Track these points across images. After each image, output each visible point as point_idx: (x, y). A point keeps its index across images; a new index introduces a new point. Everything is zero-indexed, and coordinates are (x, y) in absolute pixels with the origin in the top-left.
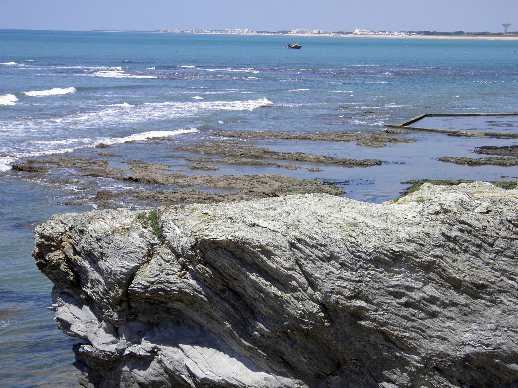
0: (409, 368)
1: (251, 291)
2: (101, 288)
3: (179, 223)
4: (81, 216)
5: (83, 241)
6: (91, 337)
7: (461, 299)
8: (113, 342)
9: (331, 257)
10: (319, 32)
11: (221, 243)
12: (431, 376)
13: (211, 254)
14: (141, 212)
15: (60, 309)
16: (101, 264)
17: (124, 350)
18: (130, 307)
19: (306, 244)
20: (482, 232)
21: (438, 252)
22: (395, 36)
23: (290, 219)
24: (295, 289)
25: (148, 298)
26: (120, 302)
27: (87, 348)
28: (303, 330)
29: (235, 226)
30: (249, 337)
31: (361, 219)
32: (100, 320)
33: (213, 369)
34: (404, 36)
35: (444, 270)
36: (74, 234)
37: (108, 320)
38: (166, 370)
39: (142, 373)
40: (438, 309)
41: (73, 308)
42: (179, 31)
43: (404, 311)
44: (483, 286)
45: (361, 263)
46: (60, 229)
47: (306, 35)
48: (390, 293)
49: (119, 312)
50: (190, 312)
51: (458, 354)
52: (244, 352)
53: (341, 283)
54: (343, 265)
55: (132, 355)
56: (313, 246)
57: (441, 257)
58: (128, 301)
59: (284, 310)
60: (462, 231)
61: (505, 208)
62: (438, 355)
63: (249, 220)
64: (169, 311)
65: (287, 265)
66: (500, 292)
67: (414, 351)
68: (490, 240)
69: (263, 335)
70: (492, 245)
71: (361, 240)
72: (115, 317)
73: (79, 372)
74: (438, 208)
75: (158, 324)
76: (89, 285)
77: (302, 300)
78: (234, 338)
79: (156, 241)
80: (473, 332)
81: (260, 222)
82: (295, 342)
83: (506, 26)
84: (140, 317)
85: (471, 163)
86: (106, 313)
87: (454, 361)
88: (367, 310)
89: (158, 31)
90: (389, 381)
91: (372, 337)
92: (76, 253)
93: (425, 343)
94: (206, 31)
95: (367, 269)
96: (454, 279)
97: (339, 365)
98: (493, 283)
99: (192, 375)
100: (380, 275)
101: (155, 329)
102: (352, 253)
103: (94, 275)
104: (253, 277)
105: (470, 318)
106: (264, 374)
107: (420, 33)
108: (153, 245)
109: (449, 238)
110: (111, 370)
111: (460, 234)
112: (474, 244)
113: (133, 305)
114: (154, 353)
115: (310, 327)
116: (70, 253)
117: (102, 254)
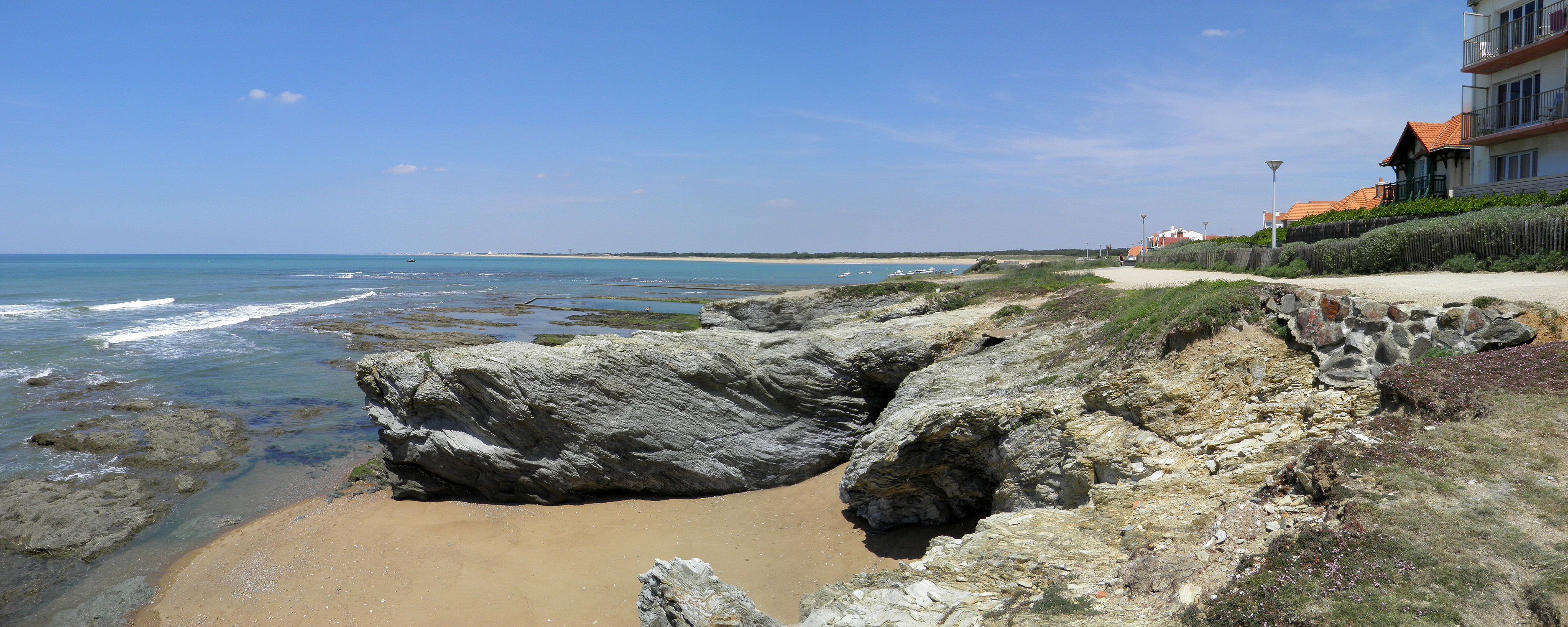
0: (580, 442)
1: (487, 399)
2: (396, 397)
3: (442, 359)
4: (383, 355)
5: (385, 370)
6: (390, 425)
7: (610, 401)
8: (403, 428)
9: (536, 378)
11: (470, 370)
12: (592, 446)
13: (463, 377)
14: (419, 353)
15: (371, 409)
16: (397, 383)
17: (410, 433)
18: (413, 408)
19: (521, 371)
20: (622, 363)
21: (597, 374)
23: (510, 356)
24: (514, 397)
25: (425, 403)
26: (408, 405)
27: (389, 431)
28: (518, 421)
29: (478, 361)
30: (485, 425)
31: (550, 356)
32: (395, 416)
33: (464, 444)
34: (516, 255)
35: (601, 385)
36: (380, 366)
37: (400, 416)
38: (436, 444)
39: (421, 446)
40: (597, 408)
41: (379, 408)
43: (578, 409)
44: (623, 394)
45: (553, 382)
46: (371, 363)
48: (570, 399)
49: (407, 411)
50: (449, 411)
51: (608, 433)
52: (482, 434)
53: (541, 393)
54: (542, 383)
55: (415, 436)
56: (524, 372)
57: (599, 378)
58: (412, 405)
59: (507, 409)
60: (610, 362)
61: (634, 349)
62: (597, 434)
63: (486, 357)
64: (436, 410)
65: (510, 384)
66: (632, 397)
67: (583, 432)
68: (626, 367)
69: (494, 424)
70: (627, 370)
71: (553, 368)
72: (405, 414)
73: (382, 446)
74: (595, 349)
75: (429, 418)
76: (389, 395)
77: (518, 404)
78: (476, 426)
79: (428, 370)
80: (617, 420)
81: (492, 358)
82: (513, 428)
84: (419, 414)
85: (567, 324)
86: (400, 411)
87: (606, 438)
88: (556, 409)
90: (567, 449)
91: (558, 425)
92: (381, 376)
93: (589, 427)
95: (556, 385)
96: (606, 390)
97: (537, 441)
98: (628, 392)
99: (451, 447)
100: (564, 388)
101: (428, 421)
102: (547, 375)
103: (392, 389)
104: (489, 390)
105: (615, 412)
106: (493, 446)
108: (427, 372)
109: (603, 366)
110: (401, 444)
111: (609, 364)
112: (617, 370)
113: (415, 407)
114: (428, 434)
115: (523, 419)
116: (378, 377)
117: (398, 377)
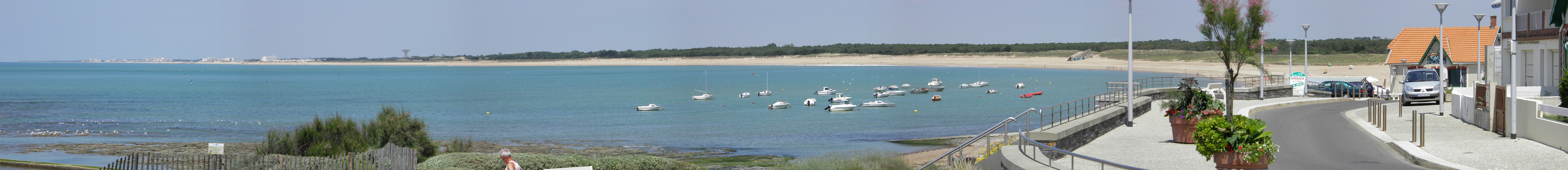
10: (231, 60)
22: (303, 62)
42: (100, 60)
47: (215, 63)
83: (406, 51)
89: (80, 61)
94: (125, 60)
107: (323, 60)
